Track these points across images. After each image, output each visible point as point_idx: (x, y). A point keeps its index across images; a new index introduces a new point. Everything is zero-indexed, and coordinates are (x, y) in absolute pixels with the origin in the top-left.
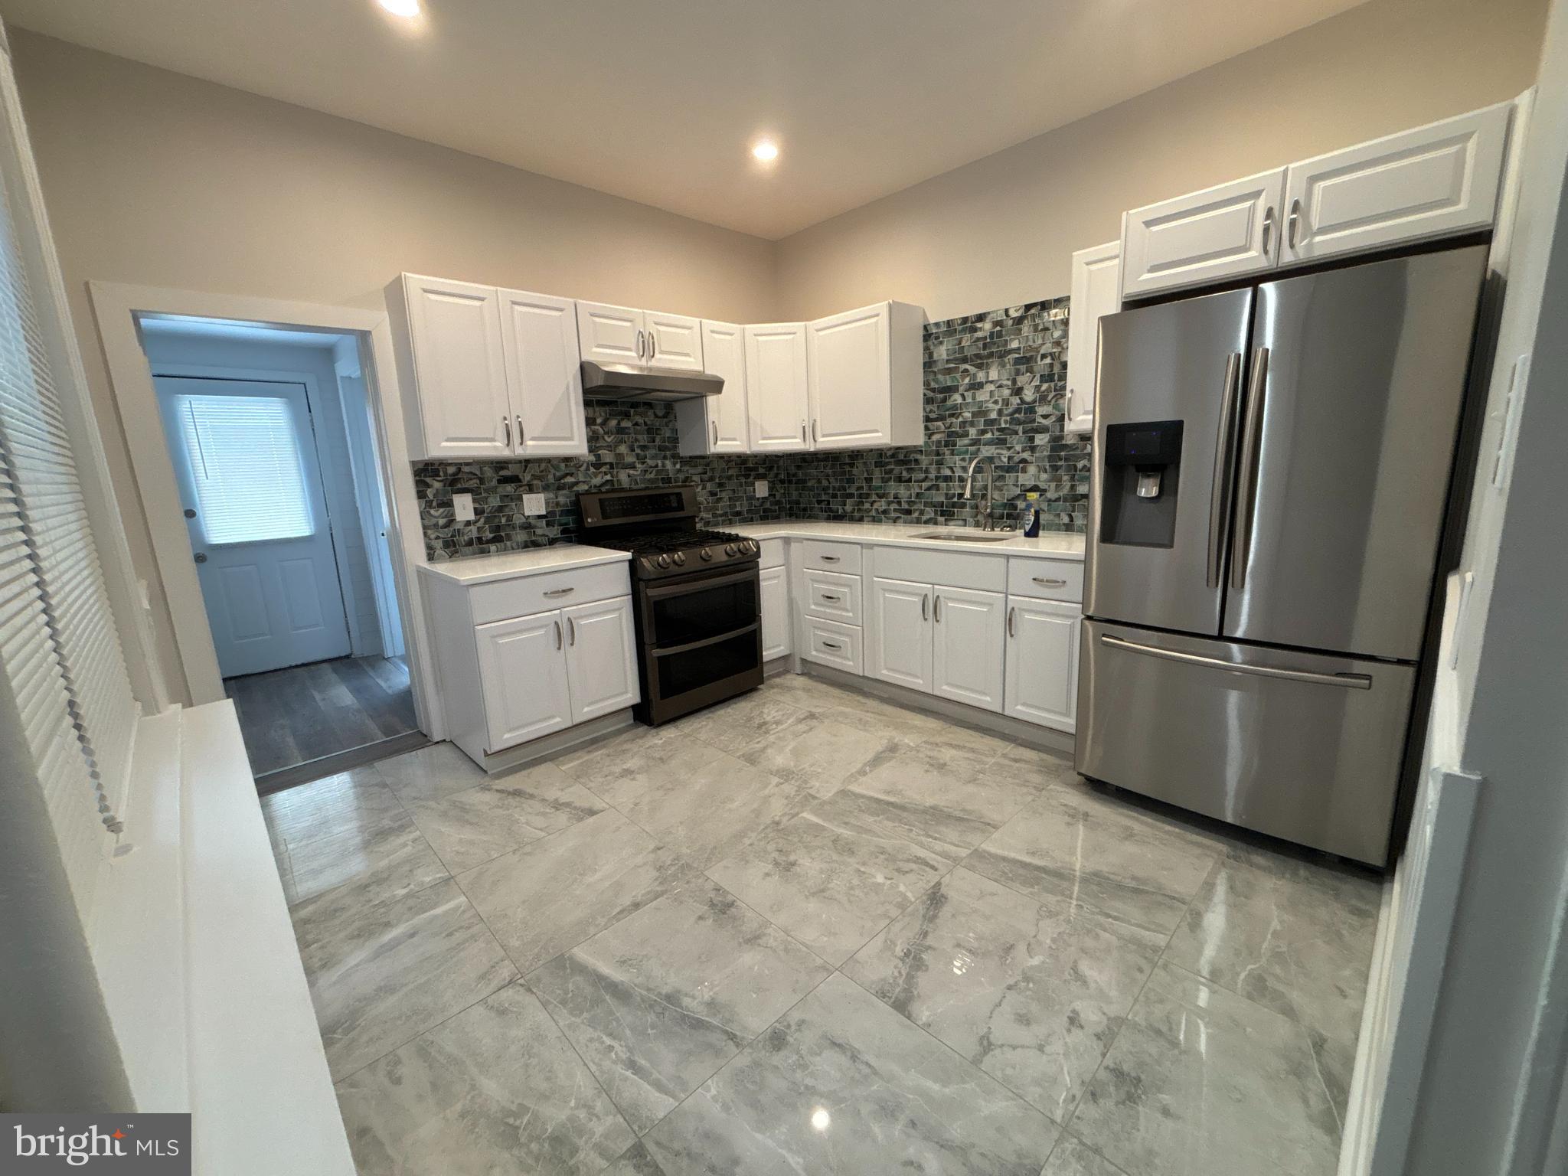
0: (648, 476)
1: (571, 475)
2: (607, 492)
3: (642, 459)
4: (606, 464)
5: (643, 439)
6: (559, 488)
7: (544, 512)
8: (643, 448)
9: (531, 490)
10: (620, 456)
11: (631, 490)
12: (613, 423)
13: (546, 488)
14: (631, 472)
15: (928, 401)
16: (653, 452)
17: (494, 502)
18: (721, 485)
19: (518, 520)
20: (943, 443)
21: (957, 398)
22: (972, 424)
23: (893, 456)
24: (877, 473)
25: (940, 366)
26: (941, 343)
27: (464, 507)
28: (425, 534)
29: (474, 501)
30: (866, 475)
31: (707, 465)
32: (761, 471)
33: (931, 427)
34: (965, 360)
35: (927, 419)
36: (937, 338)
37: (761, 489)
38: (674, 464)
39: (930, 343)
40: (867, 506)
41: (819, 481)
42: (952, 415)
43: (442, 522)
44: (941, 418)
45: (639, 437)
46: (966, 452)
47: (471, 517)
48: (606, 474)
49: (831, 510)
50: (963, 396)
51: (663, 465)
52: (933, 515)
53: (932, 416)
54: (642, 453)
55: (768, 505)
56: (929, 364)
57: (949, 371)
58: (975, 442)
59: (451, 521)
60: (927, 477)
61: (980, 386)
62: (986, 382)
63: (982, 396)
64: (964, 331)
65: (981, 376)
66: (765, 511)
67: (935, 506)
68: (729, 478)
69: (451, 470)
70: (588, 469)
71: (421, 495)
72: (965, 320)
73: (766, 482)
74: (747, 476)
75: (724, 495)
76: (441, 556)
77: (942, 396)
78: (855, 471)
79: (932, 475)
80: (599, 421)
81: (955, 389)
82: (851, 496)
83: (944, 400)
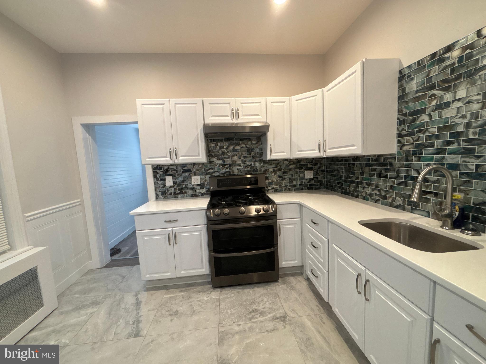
0: (246, 169)
1: (212, 169)
2: (227, 176)
3: (244, 162)
4: (227, 164)
5: (245, 154)
6: (207, 174)
7: (199, 183)
8: (245, 157)
9: (195, 175)
10: (234, 161)
11: (238, 175)
12: (232, 147)
13: (201, 174)
14: (239, 167)
15: (401, 122)
16: (249, 159)
17: (181, 179)
18: (284, 173)
19: (190, 186)
20: (411, 152)
21: (425, 118)
22: (437, 137)
23: (376, 160)
24: (367, 171)
25: (411, 97)
26: (412, 79)
27: (169, 181)
28: (156, 190)
29: (173, 179)
30: (360, 171)
31: (278, 164)
32: (310, 166)
33: (403, 141)
34: (433, 87)
35: (400, 135)
36: (408, 77)
37: (309, 175)
38: (260, 164)
39: (403, 82)
40: (360, 189)
41: (338, 172)
42: (419, 132)
43: (161, 186)
44: (411, 134)
45: (244, 153)
46: (432, 159)
47: (172, 184)
48: (227, 168)
49: (343, 188)
50: (430, 116)
51: (254, 164)
52: (401, 203)
53: (404, 133)
54: (244, 159)
55: (312, 182)
56: (402, 98)
57: (417, 99)
58: (439, 152)
59: (165, 186)
60: (398, 176)
61: (447, 105)
62: (453, 101)
63: (448, 113)
64: (433, 64)
65: (448, 97)
66: (310, 185)
67: (403, 197)
68: (290, 169)
69: (166, 168)
70: (219, 166)
71: (155, 176)
72: (434, 55)
73: (312, 171)
74: (301, 168)
75: (286, 177)
76: (161, 198)
77: (411, 118)
78: (355, 168)
79: (403, 175)
80: (225, 147)
81: (423, 111)
82: (352, 182)
83: (413, 121)
